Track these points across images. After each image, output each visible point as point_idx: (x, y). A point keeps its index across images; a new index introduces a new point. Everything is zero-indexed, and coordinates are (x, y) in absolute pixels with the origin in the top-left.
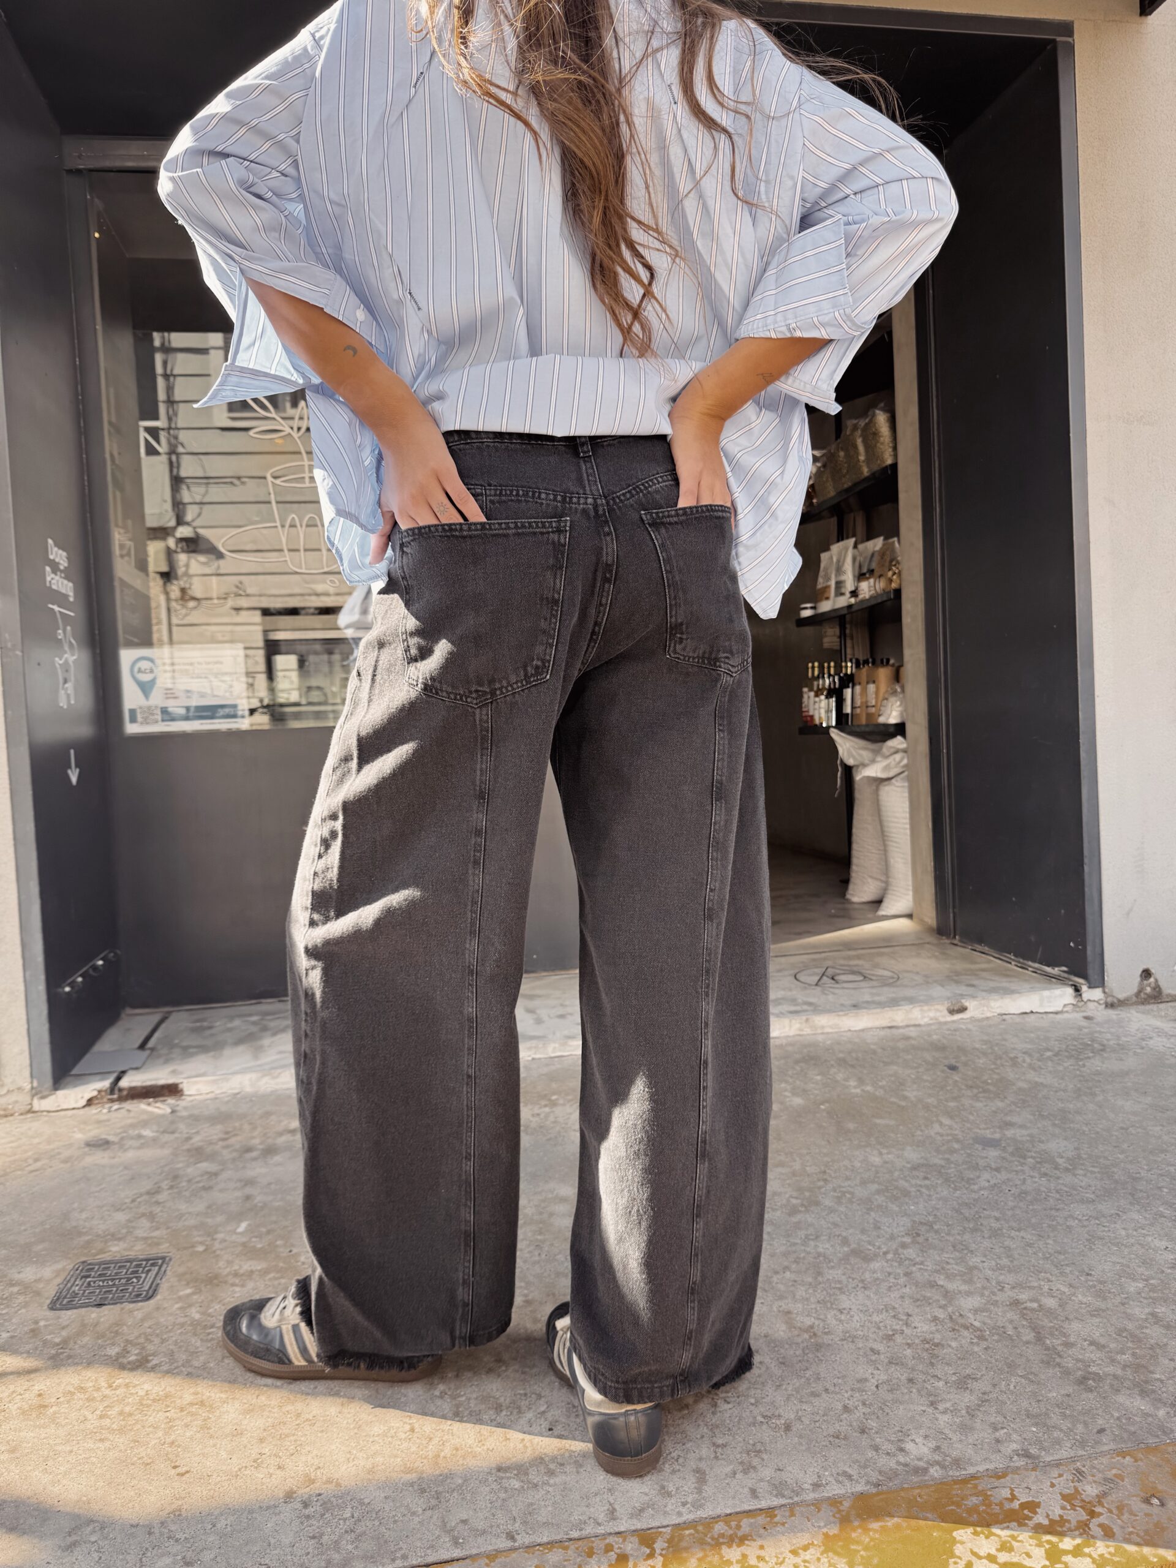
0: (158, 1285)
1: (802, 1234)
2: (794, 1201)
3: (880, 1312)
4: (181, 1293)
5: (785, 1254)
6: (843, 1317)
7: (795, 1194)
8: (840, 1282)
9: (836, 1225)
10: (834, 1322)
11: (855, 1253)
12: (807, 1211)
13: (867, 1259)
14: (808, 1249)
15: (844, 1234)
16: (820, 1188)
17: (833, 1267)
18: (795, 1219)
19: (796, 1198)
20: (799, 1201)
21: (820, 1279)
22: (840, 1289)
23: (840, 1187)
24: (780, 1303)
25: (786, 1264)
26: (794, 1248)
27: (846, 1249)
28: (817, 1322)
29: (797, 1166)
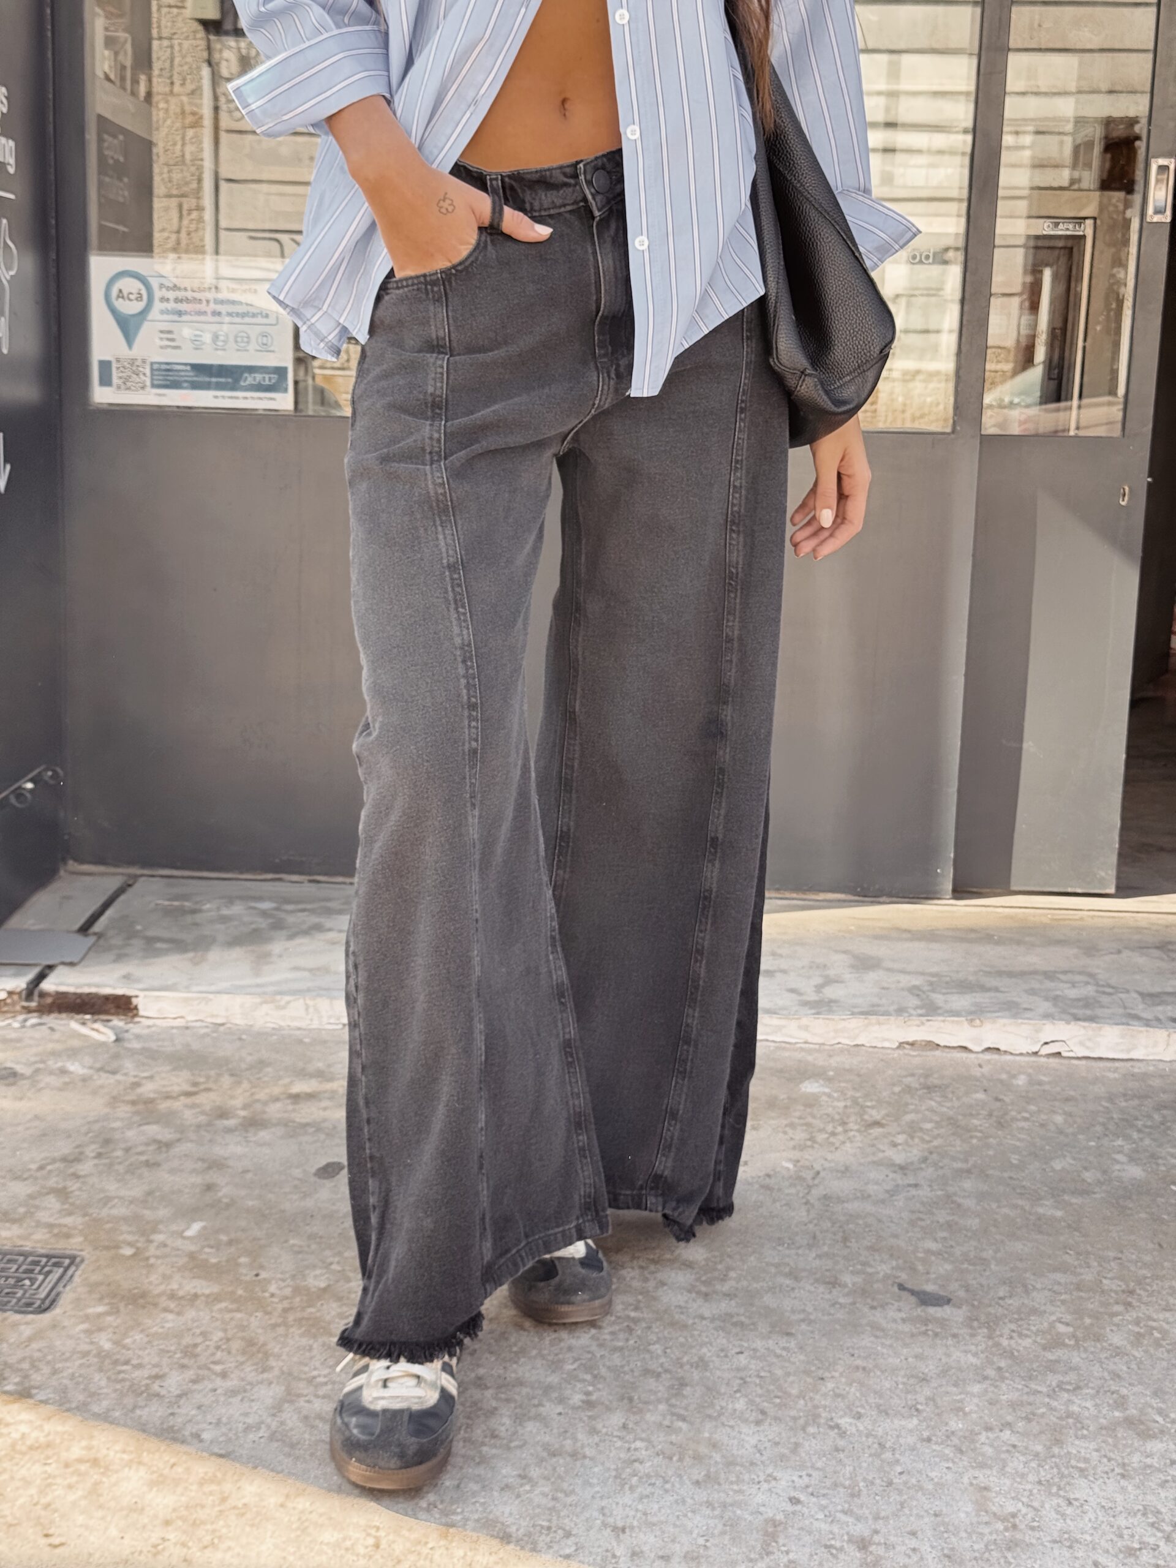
0: (58, 1294)
1: (1053, 1380)
2: (1061, 1328)
3: (1132, 1513)
4: (90, 1311)
5: (1013, 1405)
6: (1069, 1511)
7: (1068, 1318)
8: (1086, 1460)
9: (1116, 1376)
10: (1054, 1515)
11: (1129, 1422)
12: (1077, 1346)
13: (1147, 1435)
14: (1054, 1404)
15: (1124, 1391)
16: (1116, 1314)
17: (1084, 1437)
18: (1050, 1356)
19: (1067, 1324)
20: (1071, 1329)
21: (1056, 1450)
22: (1081, 1470)
23: (1150, 1318)
24: (977, 1473)
25: (1009, 1418)
26: (1031, 1398)
27: (1117, 1414)
28: (1024, 1510)
29: (1088, 1276)
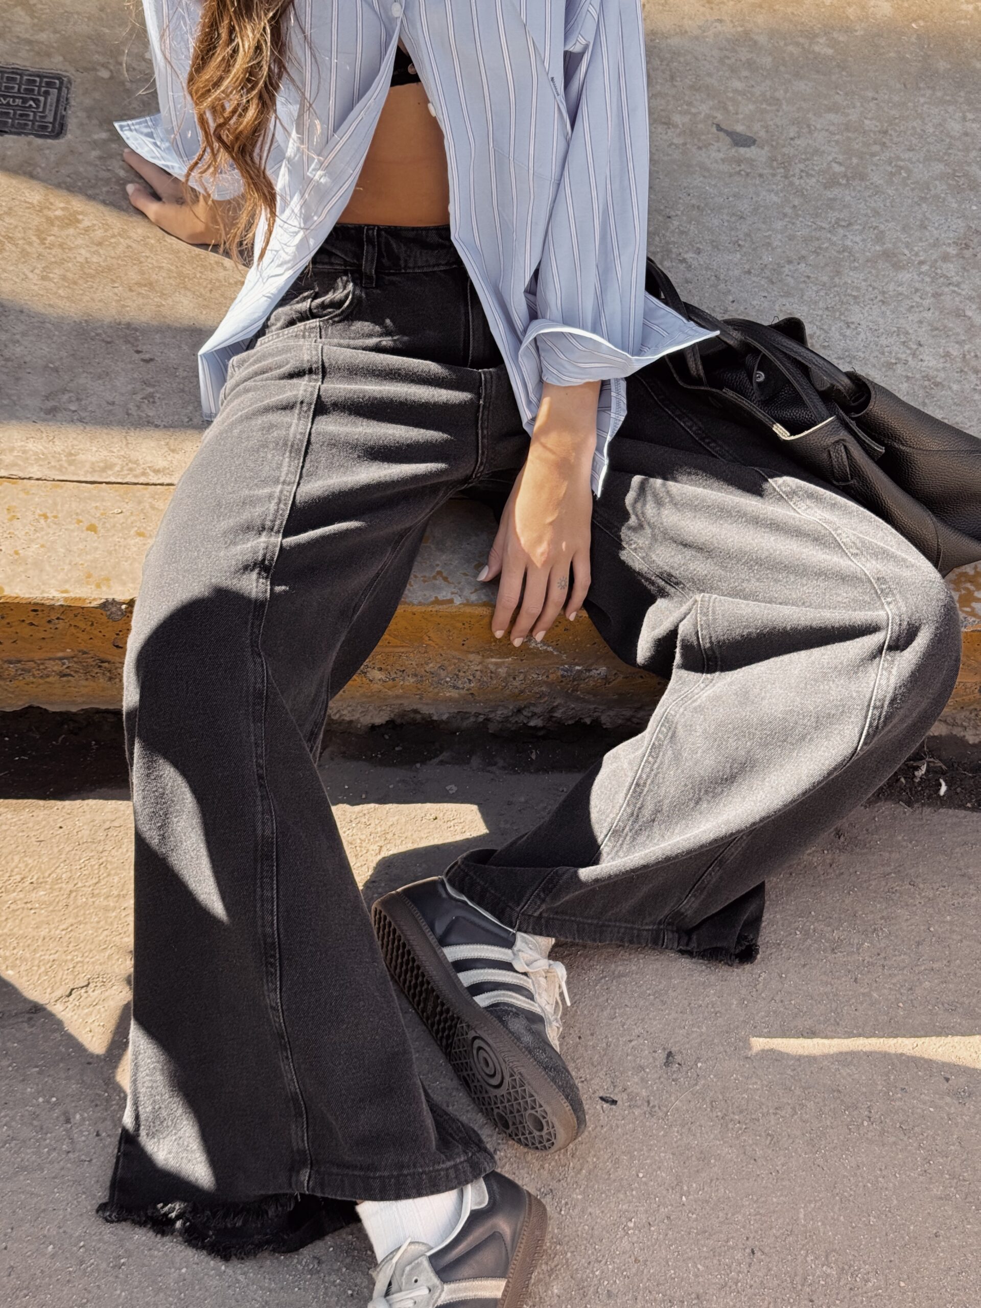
0: (63, 117)
1: (833, 215)
2: (837, 168)
3: (890, 334)
5: (806, 240)
7: (841, 158)
8: (858, 289)
9: (876, 213)
11: (887, 255)
12: (847, 185)
13: (898, 267)
14: (835, 239)
15: (882, 227)
16: (873, 155)
17: (856, 268)
18: (829, 194)
19: (840, 164)
20: (843, 169)
21: (837, 280)
22: (855, 297)
23: (898, 158)
25: (803, 252)
26: (818, 234)
27: (878, 248)
29: (854, 116)
